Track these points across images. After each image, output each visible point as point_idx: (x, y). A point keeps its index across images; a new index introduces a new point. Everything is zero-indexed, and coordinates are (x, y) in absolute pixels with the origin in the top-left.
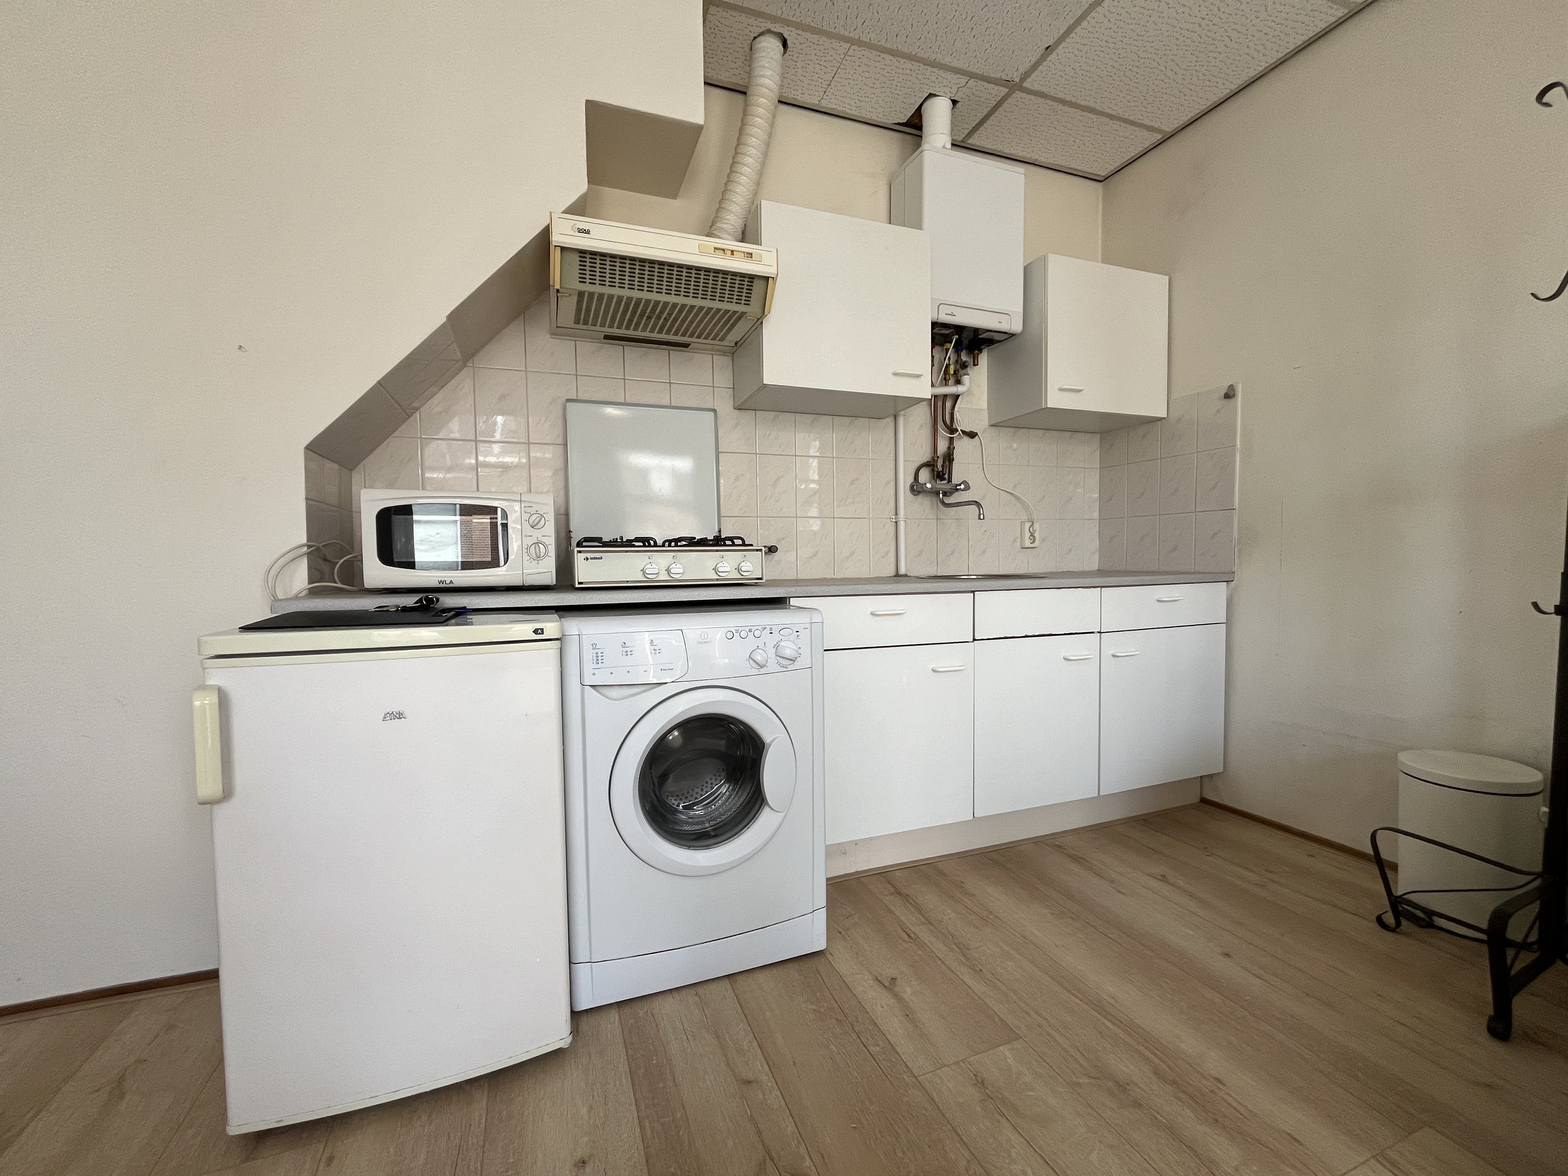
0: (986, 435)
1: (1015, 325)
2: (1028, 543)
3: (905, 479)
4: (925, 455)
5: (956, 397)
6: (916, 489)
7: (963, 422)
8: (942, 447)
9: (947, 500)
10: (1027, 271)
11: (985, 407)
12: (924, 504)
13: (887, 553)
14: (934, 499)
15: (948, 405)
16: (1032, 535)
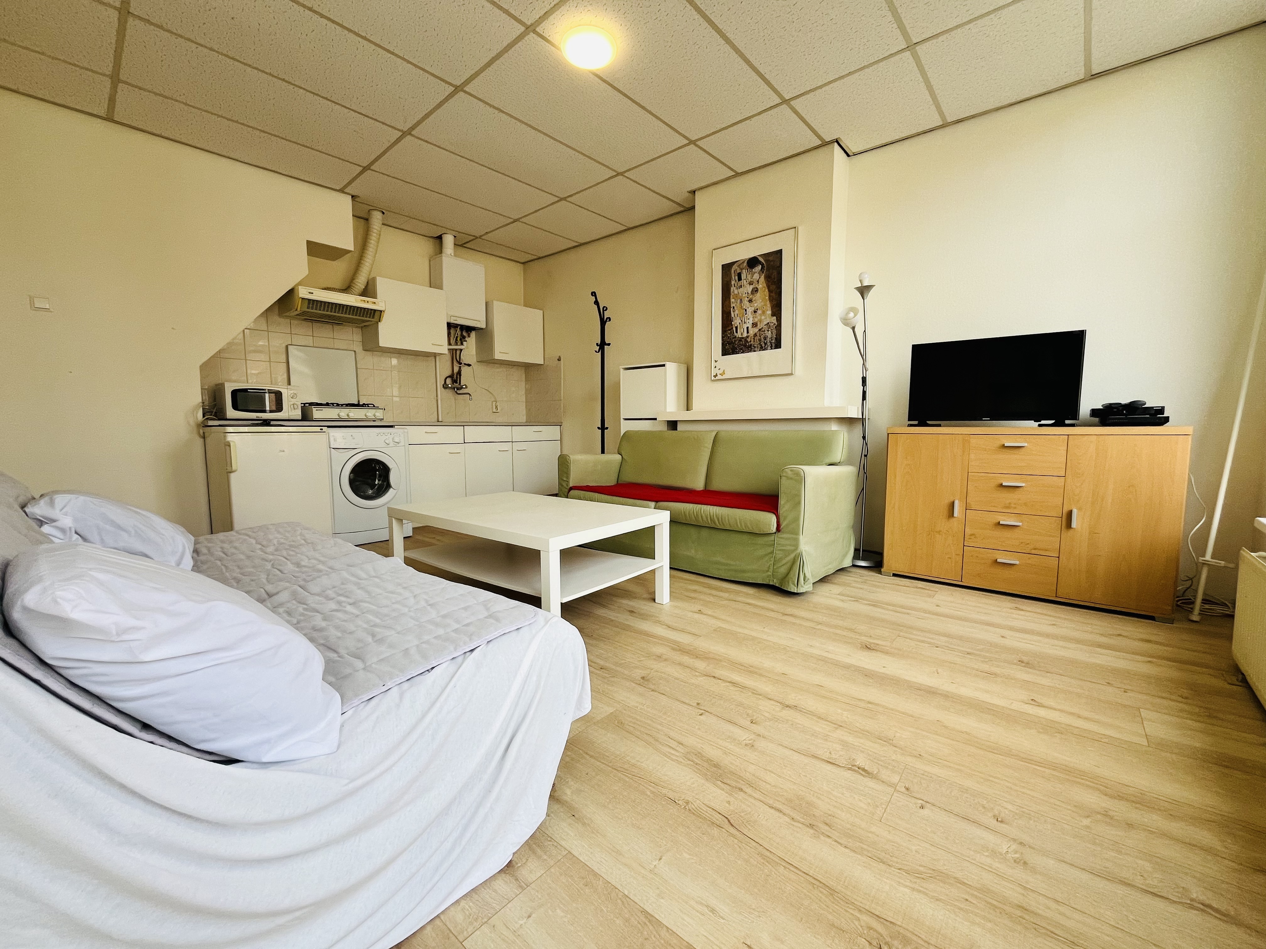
0: (476, 367)
1: (484, 326)
2: (494, 410)
3: (440, 383)
4: (449, 373)
5: (461, 350)
6: (445, 386)
7: (465, 358)
8: (456, 369)
9: (458, 392)
10: (487, 304)
11: (475, 353)
12: (449, 394)
13: (433, 413)
14: (453, 391)
15: (458, 352)
16: (496, 407)
